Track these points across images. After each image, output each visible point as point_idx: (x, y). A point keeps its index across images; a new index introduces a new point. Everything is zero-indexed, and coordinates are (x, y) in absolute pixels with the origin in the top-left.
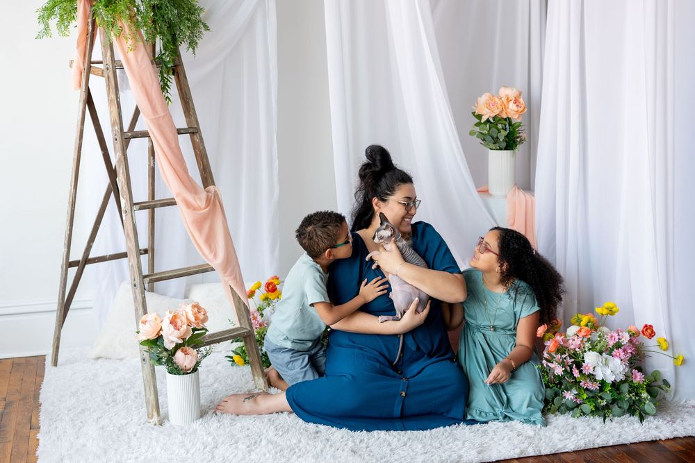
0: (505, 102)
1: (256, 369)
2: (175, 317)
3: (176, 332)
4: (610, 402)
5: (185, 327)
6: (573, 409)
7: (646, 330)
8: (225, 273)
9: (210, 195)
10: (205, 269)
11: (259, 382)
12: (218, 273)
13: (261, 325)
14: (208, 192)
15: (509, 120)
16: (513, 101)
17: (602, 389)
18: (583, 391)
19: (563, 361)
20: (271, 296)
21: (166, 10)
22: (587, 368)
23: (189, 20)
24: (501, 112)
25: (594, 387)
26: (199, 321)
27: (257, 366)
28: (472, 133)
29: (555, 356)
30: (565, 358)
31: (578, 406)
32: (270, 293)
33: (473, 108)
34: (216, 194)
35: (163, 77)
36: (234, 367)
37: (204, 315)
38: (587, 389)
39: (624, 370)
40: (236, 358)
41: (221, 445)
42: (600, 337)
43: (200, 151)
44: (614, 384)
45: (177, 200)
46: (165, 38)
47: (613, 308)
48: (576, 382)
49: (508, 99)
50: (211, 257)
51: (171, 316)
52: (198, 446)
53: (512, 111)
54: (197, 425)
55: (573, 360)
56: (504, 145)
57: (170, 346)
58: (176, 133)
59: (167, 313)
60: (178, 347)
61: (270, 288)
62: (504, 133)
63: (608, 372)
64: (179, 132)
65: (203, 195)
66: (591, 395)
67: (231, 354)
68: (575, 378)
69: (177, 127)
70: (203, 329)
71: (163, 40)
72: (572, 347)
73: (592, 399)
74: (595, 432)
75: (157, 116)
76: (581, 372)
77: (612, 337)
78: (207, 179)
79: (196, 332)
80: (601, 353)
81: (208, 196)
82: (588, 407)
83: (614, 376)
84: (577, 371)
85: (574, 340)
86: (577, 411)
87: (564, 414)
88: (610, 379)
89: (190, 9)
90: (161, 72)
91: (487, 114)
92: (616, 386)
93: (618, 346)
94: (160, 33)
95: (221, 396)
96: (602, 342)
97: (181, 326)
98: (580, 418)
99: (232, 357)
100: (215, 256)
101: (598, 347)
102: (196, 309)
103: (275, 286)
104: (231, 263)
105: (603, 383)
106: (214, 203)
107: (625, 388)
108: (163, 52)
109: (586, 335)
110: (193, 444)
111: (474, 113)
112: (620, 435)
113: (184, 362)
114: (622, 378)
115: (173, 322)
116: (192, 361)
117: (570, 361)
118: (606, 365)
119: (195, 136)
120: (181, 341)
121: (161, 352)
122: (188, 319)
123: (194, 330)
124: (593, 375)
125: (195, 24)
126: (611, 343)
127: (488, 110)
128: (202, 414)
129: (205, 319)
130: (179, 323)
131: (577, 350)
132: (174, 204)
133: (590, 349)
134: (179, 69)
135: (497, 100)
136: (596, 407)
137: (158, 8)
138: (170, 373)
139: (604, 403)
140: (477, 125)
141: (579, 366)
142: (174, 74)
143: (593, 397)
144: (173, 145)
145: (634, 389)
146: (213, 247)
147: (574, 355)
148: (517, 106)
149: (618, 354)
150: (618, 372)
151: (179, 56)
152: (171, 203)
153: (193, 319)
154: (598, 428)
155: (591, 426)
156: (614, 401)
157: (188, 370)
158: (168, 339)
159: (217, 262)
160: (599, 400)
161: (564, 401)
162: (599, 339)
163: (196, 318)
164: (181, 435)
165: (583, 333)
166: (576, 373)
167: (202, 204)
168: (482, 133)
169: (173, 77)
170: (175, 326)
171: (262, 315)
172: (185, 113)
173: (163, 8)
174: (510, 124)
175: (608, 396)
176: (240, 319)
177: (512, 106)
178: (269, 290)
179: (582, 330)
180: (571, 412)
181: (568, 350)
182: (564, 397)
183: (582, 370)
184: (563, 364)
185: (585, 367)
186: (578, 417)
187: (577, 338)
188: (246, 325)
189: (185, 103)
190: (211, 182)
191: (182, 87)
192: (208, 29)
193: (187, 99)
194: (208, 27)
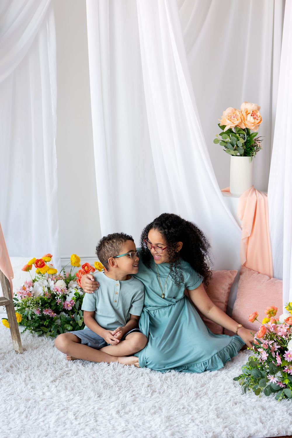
0: (244, 114)
6: (278, 391)
13: (28, 295)
15: (247, 130)
16: (251, 114)
18: (287, 376)
19: (269, 347)
22: (289, 356)
24: (241, 123)
28: (216, 141)
30: (272, 344)
31: (281, 389)
32: (39, 268)
33: (219, 120)
40: (3, 322)
48: (280, 367)
49: (247, 112)
53: (250, 122)
55: (279, 347)
56: (242, 151)
61: (39, 264)
62: (242, 141)
72: (280, 334)
76: (283, 359)
82: (290, 392)
84: (280, 358)
85: (282, 327)
86: (281, 394)
87: (268, 395)
91: (229, 125)
98: (283, 401)
103: (43, 263)
111: (219, 124)
117: (277, 347)
127: (228, 121)
131: (284, 337)
135: (238, 113)
140: (221, 134)
147: (281, 342)
148: (254, 118)
161: (268, 384)
165: (290, 322)
166: (279, 360)
168: (224, 141)
174: (248, 134)
177: (250, 118)
178: (37, 266)
179: (290, 319)
180: (276, 394)
181: (277, 337)
182: (268, 380)
183: (284, 357)
184: (269, 350)
185: (287, 355)
186: (281, 400)
187: (285, 326)
188: (7, 296)
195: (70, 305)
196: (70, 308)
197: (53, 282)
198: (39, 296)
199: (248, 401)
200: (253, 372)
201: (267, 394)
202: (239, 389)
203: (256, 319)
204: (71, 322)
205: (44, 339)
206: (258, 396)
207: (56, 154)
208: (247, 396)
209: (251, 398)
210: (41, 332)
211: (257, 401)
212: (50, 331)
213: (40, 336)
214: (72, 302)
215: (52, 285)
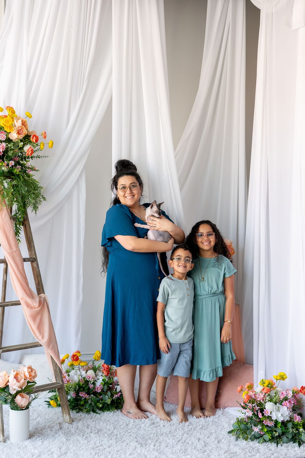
1: (64, 409)
2: (17, 374)
3: (18, 383)
4: (281, 434)
5: (23, 380)
6: (259, 438)
7: (303, 389)
8: (49, 347)
9: (41, 299)
10: (36, 345)
11: (66, 418)
12: (44, 348)
13: (68, 382)
14: (40, 297)
17: (276, 426)
18: (265, 427)
19: (253, 408)
20: (76, 363)
21: (21, 188)
22: (267, 412)
23: (33, 193)
25: (271, 424)
26: (31, 377)
27: (66, 407)
29: (248, 404)
30: (254, 406)
31: (261, 436)
32: (74, 362)
34: (45, 300)
35: (16, 227)
36: (50, 408)
37: (35, 373)
38: (267, 426)
39: (289, 414)
40: (52, 402)
41: (43, 455)
42: (275, 393)
43: (36, 272)
44: (283, 423)
45: (21, 302)
46: (19, 204)
47: (284, 376)
48: (260, 421)
50: (40, 337)
51: (15, 373)
52: (28, 455)
54: (28, 443)
55: (259, 408)
57: (13, 392)
58: (23, 261)
59: (12, 371)
60: (18, 393)
61: (75, 358)
63: (280, 415)
64: (25, 260)
65: (37, 299)
66: (269, 429)
67: (48, 400)
68: (260, 418)
69: (24, 257)
70: (34, 382)
71: (18, 205)
72: (259, 399)
73: (269, 432)
74: (271, 452)
75: (12, 251)
76: (263, 415)
77: (282, 393)
78: (40, 289)
79: (29, 384)
80: (276, 403)
81: (40, 300)
82: (267, 437)
83: (283, 418)
84: (261, 414)
85: (259, 395)
86: (261, 439)
87: (254, 441)
88: (280, 419)
89: (35, 188)
90: (16, 224)
92: (284, 424)
93: (286, 399)
94: (16, 201)
95: (42, 426)
96: (276, 396)
97: (21, 380)
99: (49, 402)
100: (43, 337)
101: (274, 400)
102: (30, 370)
103: (78, 357)
104: (52, 341)
105: (276, 422)
106: (43, 303)
107: (290, 425)
108: (17, 212)
109: (267, 392)
110: (25, 454)
112: (286, 454)
113: (21, 403)
114: (288, 419)
115: (16, 377)
116: (26, 402)
117: (257, 408)
118: (278, 410)
119: (34, 263)
120: (20, 389)
121: (7, 396)
122: (25, 376)
123: (28, 382)
124: (271, 417)
125: (38, 197)
126: (282, 397)
128: (31, 436)
129: (35, 376)
130: (19, 378)
131: (261, 401)
132: (20, 304)
133: (269, 401)
134: (26, 222)
136: (272, 436)
137: (16, 186)
138: (12, 409)
139: (277, 434)
141: (262, 411)
142: (23, 225)
143: (271, 430)
144: (21, 268)
145: (295, 426)
146: (42, 331)
147: (260, 404)
149: (286, 404)
150: (285, 415)
151: (27, 215)
152: (17, 303)
153: (28, 376)
154: (273, 450)
155: (269, 449)
156: (283, 433)
157: (23, 408)
158: (12, 388)
159: (43, 341)
160: (274, 433)
161: (253, 433)
162: (274, 395)
163: (30, 375)
164: (18, 448)
165: (265, 391)
166: (260, 415)
167: (37, 305)
169: (22, 227)
170: (17, 380)
171: (69, 375)
172: (28, 249)
173: (19, 187)
175: (279, 430)
176: (56, 377)
178: (74, 360)
179: (265, 389)
180: (258, 440)
181: (256, 401)
182: (253, 431)
183: (264, 414)
184: (253, 410)
185: (265, 412)
186: (262, 443)
187: (262, 394)
188: (59, 381)
189: (29, 243)
190: (42, 291)
191: (28, 233)
192: (45, 200)
193: (30, 240)
194: (45, 198)
195: (100, 388)
196: (99, 391)
197: (84, 372)
198: (75, 382)
199: (240, 444)
200: (242, 426)
201: (252, 440)
202: (233, 438)
203: (242, 390)
204: (101, 402)
205: (82, 414)
206: (247, 441)
207: (82, 275)
208: (240, 442)
209: (242, 443)
210: (78, 410)
211: (246, 444)
212: (86, 408)
213: (77, 412)
214: (101, 386)
215: (84, 374)
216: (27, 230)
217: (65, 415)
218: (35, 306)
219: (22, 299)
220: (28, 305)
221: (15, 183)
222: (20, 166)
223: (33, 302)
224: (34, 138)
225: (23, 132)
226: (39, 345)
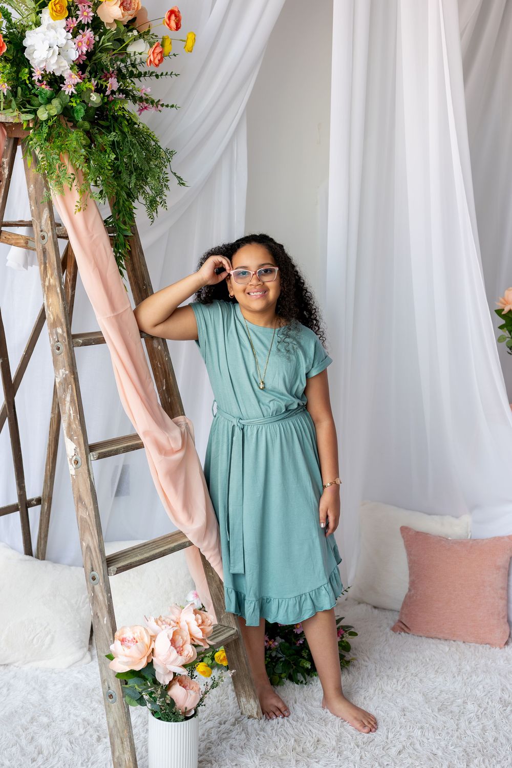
1: (243, 686)
2: (175, 634)
10: (182, 544)
11: (248, 706)
14: (179, 426)
34: (188, 429)
40: (201, 667)
45: (145, 441)
111: (500, 313)
115: (172, 641)
122: (190, 634)
130: (180, 642)
152: (136, 444)
158: (165, 669)
163: (203, 633)
188: (230, 622)
189: (140, 291)
190: (179, 410)
191: (137, 266)
192: (182, 184)
193: (145, 285)
194: (181, 179)
216: (135, 260)
217: (243, 700)
218: (172, 448)
219: (146, 433)
220: (161, 450)
221: (116, 139)
222: (123, 94)
223: (170, 440)
224: (173, 17)
225: (133, 4)
226: (188, 544)
